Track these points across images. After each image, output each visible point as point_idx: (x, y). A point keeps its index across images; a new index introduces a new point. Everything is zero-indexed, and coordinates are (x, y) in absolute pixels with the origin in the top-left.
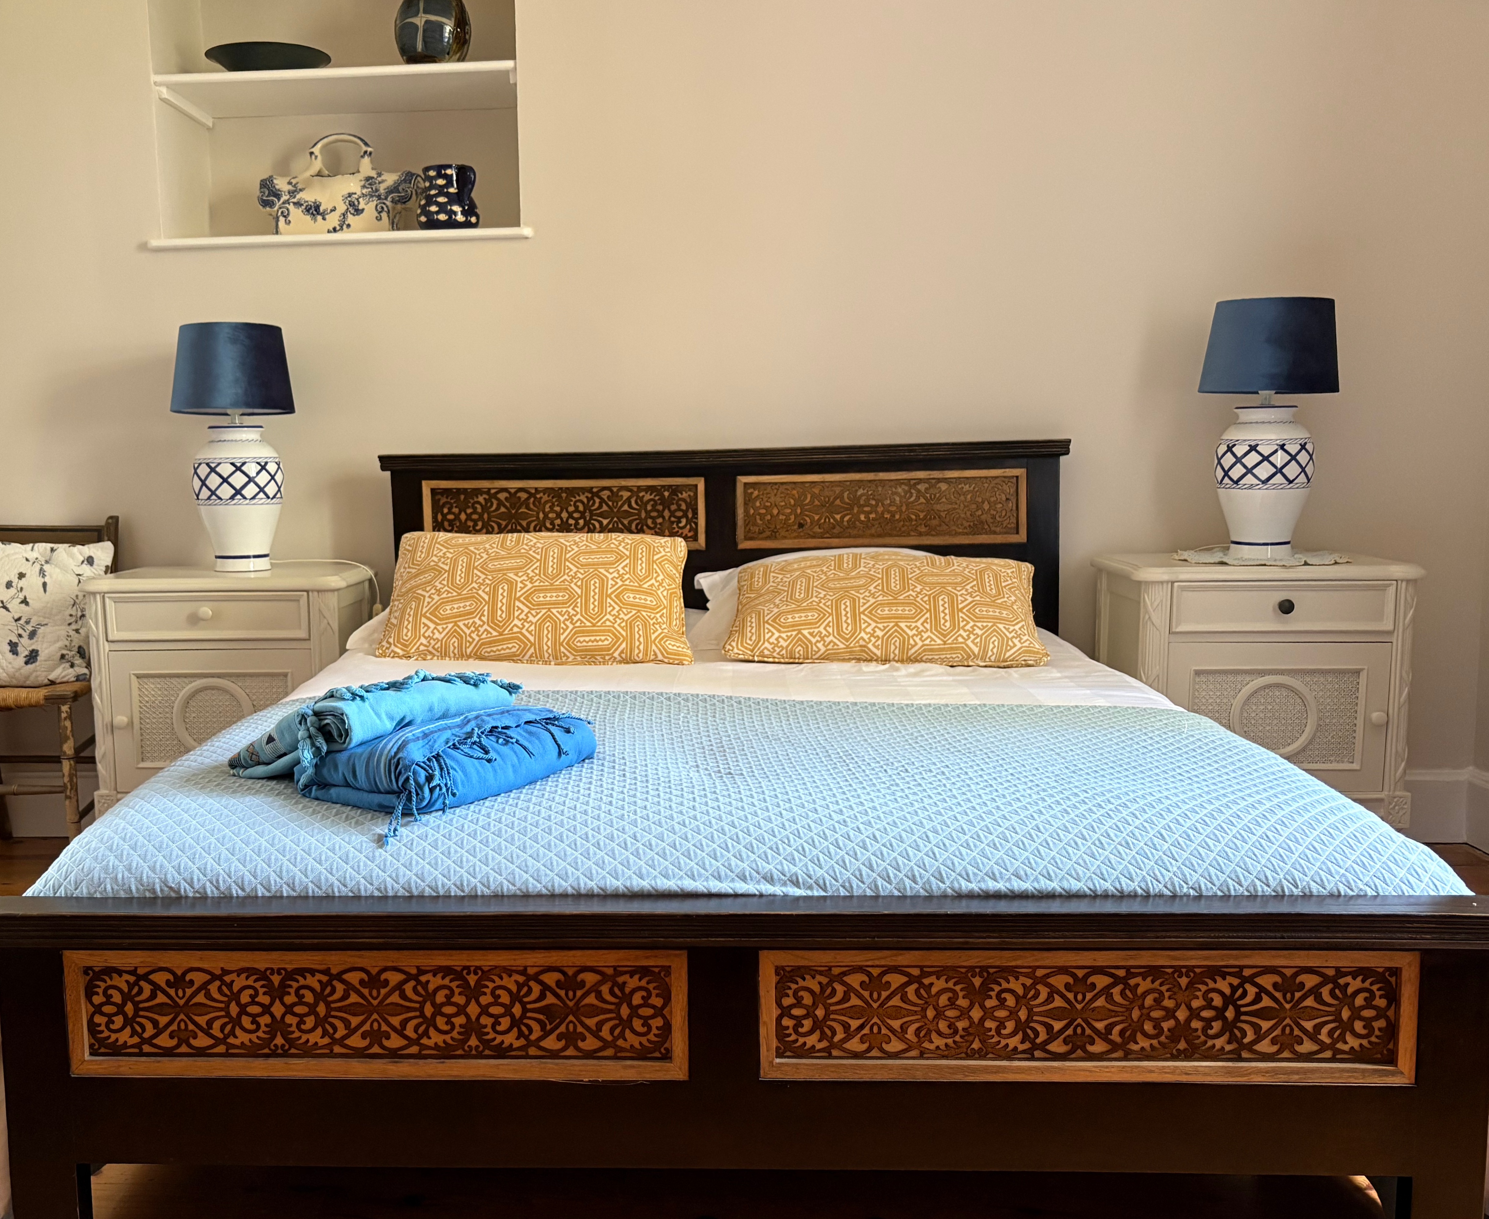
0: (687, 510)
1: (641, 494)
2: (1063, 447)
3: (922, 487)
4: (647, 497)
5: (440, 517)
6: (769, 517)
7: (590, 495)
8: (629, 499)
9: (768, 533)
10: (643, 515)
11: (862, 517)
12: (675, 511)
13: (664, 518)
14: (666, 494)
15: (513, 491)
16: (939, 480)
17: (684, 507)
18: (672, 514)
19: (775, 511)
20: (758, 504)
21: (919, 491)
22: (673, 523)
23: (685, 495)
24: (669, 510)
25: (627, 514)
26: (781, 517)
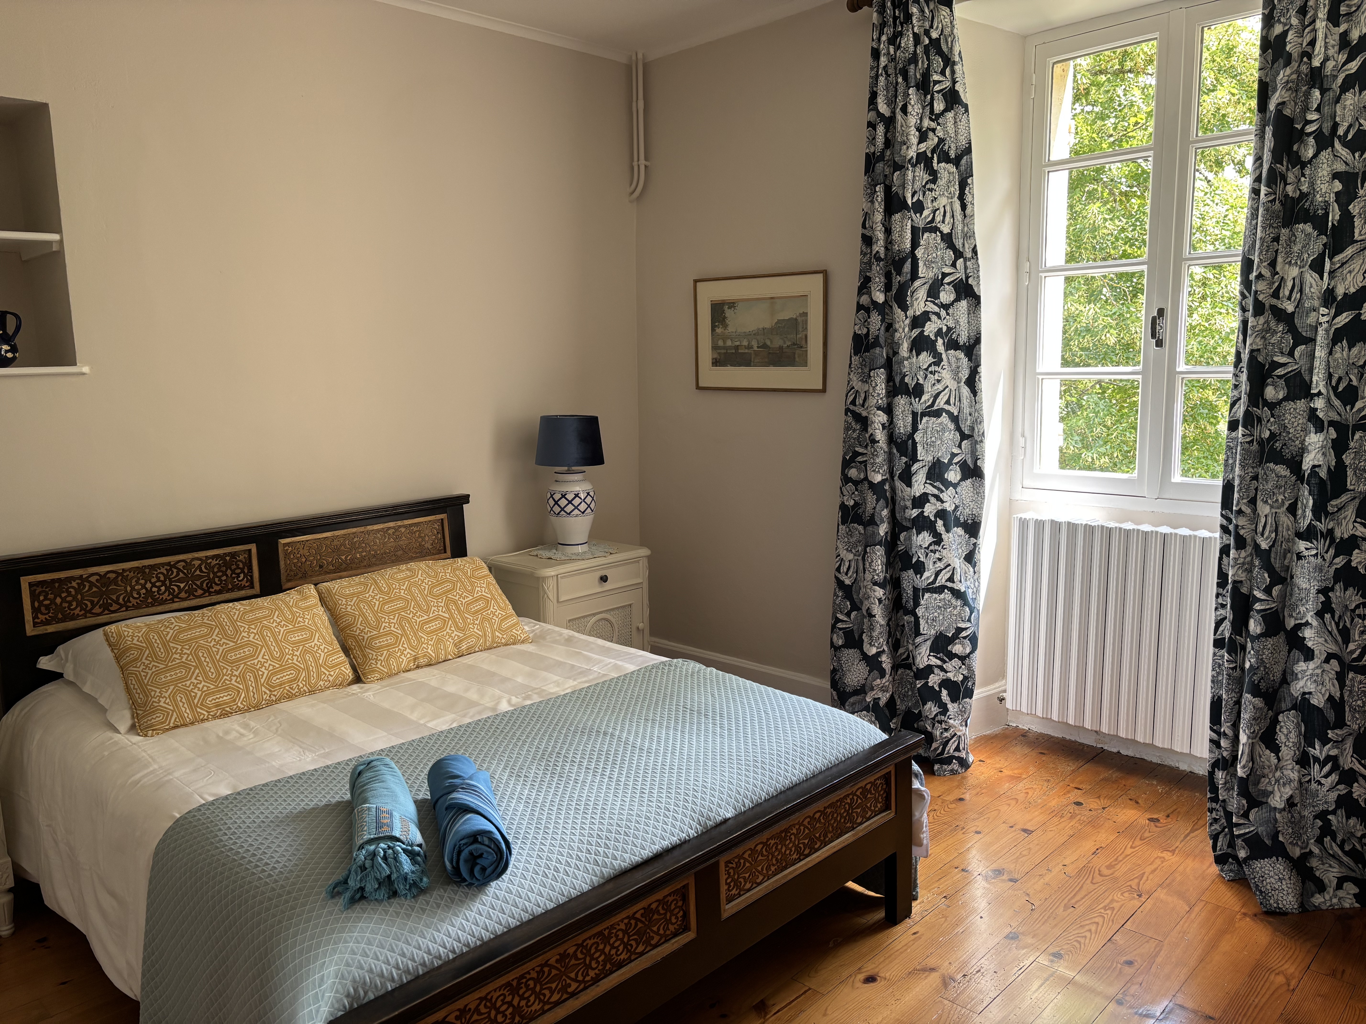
0: (244, 568)
1: (209, 561)
2: (465, 499)
3: (390, 532)
4: (214, 562)
5: (36, 604)
6: (300, 564)
7: (168, 568)
8: (200, 565)
9: (300, 575)
10: (211, 576)
11: (358, 556)
12: (235, 569)
13: (227, 576)
14: (228, 558)
15: (102, 574)
16: (400, 527)
17: (241, 565)
18: (233, 572)
19: (304, 560)
20: (292, 556)
21: (389, 535)
22: (234, 578)
23: (241, 557)
24: (231, 569)
25: (200, 577)
26: (308, 563)
